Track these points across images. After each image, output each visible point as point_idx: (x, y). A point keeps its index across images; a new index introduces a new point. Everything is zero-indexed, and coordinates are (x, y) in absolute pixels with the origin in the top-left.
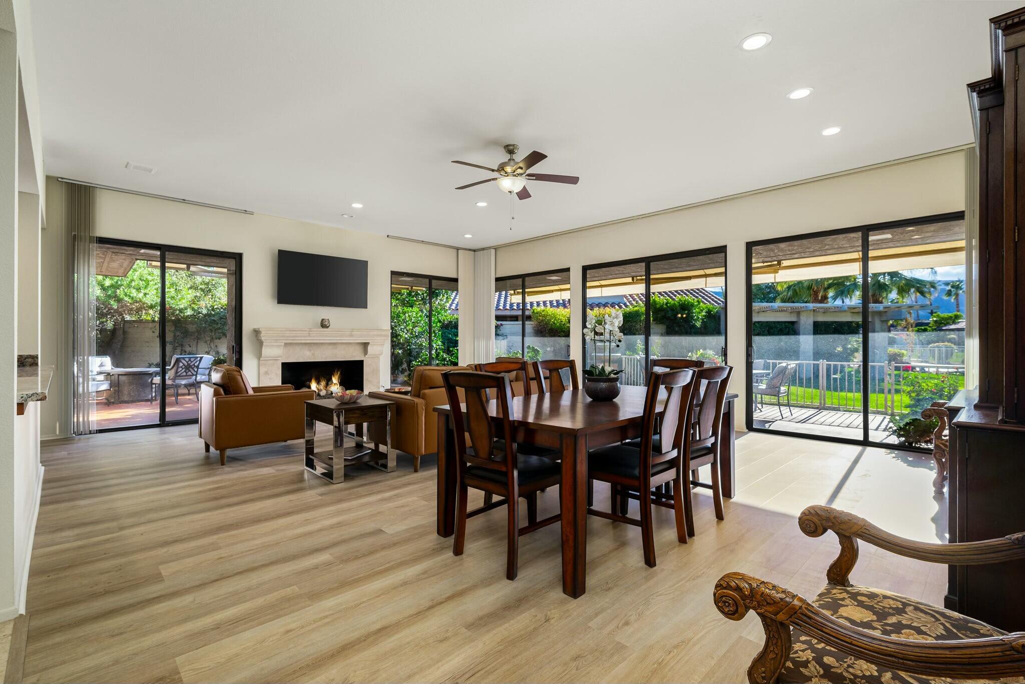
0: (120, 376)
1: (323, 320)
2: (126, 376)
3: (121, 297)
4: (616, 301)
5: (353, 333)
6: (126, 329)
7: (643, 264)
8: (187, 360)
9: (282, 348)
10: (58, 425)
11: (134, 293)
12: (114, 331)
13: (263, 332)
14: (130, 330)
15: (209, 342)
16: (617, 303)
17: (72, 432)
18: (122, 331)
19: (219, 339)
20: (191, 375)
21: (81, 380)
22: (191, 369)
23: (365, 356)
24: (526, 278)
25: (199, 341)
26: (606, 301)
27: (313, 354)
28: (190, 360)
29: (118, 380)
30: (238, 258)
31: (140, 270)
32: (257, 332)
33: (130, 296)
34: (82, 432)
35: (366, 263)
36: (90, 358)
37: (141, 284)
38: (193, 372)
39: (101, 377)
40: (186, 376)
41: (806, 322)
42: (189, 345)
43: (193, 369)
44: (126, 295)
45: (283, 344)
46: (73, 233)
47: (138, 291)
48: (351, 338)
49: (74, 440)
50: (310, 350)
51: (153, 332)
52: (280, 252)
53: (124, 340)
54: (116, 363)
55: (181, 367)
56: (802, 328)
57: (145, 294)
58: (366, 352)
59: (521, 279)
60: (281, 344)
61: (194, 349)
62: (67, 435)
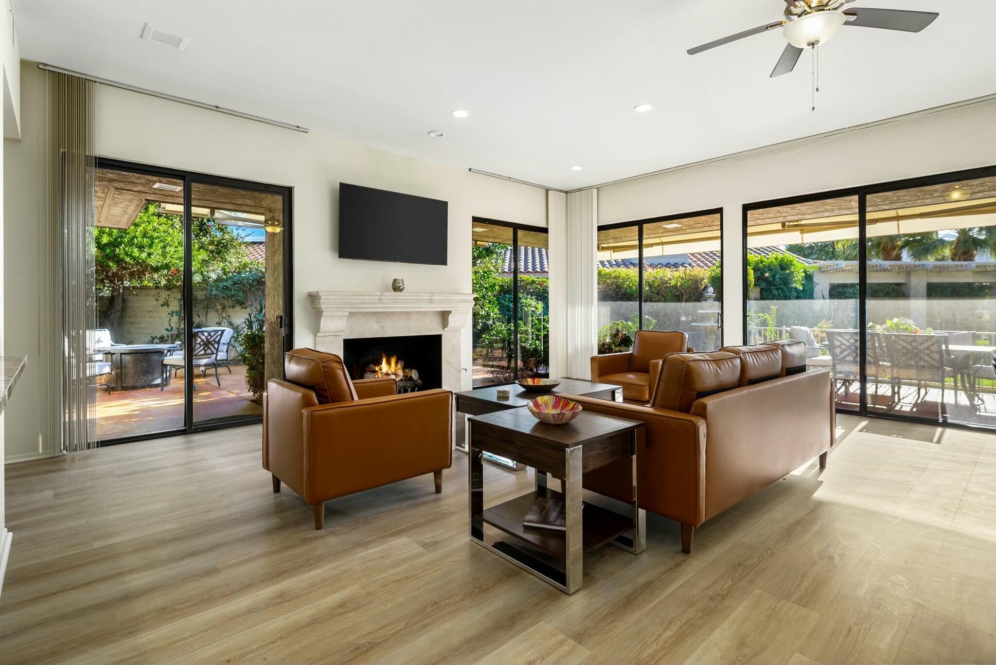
0: (122, 355)
1: (395, 280)
2: (130, 355)
3: (121, 256)
4: (680, 261)
5: (433, 298)
6: (125, 297)
7: (856, 197)
8: (206, 334)
9: (345, 319)
10: (40, 438)
11: (136, 252)
12: (112, 299)
13: (322, 297)
14: (130, 298)
15: (221, 310)
16: (680, 263)
17: (62, 448)
18: (121, 299)
19: (233, 307)
20: (211, 354)
21: (74, 361)
22: (210, 346)
23: (444, 329)
24: (645, 226)
25: (209, 310)
26: (667, 262)
27: (382, 328)
28: (209, 334)
29: (121, 361)
30: (287, 193)
31: (143, 225)
32: (313, 298)
33: (131, 256)
34: (76, 445)
35: (445, 204)
36: (87, 332)
37: (145, 242)
38: (213, 349)
39: (100, 357)
40: (205, 354)
41: (919, 282)
42: (198, 315)
43: (213, 345)
44: (126, 254)
45: (348, 314)
46: (62, 150)
47: (141, 250)
48: (430, 306)
49: (64, 461)
50: (379, 322)
51: (157, 300)
52: (343, 186)
53: (124, 309)
54: (117, 338)
55: (199, 344)
56: (912, 291)
57: (149, 255)
58: (445, 323)
59: (637, 227)
60: (344, 314)
61: (204, 319)
62: (55, 452)
